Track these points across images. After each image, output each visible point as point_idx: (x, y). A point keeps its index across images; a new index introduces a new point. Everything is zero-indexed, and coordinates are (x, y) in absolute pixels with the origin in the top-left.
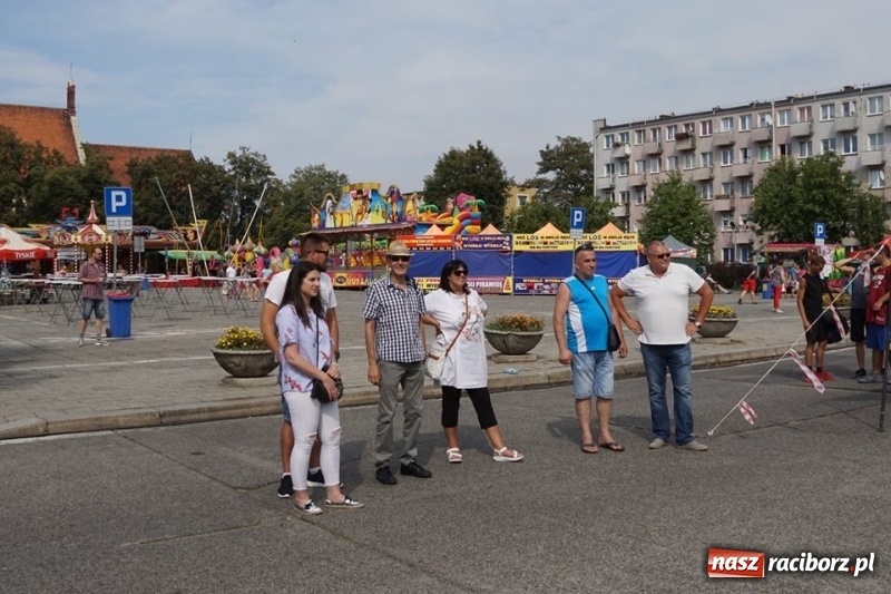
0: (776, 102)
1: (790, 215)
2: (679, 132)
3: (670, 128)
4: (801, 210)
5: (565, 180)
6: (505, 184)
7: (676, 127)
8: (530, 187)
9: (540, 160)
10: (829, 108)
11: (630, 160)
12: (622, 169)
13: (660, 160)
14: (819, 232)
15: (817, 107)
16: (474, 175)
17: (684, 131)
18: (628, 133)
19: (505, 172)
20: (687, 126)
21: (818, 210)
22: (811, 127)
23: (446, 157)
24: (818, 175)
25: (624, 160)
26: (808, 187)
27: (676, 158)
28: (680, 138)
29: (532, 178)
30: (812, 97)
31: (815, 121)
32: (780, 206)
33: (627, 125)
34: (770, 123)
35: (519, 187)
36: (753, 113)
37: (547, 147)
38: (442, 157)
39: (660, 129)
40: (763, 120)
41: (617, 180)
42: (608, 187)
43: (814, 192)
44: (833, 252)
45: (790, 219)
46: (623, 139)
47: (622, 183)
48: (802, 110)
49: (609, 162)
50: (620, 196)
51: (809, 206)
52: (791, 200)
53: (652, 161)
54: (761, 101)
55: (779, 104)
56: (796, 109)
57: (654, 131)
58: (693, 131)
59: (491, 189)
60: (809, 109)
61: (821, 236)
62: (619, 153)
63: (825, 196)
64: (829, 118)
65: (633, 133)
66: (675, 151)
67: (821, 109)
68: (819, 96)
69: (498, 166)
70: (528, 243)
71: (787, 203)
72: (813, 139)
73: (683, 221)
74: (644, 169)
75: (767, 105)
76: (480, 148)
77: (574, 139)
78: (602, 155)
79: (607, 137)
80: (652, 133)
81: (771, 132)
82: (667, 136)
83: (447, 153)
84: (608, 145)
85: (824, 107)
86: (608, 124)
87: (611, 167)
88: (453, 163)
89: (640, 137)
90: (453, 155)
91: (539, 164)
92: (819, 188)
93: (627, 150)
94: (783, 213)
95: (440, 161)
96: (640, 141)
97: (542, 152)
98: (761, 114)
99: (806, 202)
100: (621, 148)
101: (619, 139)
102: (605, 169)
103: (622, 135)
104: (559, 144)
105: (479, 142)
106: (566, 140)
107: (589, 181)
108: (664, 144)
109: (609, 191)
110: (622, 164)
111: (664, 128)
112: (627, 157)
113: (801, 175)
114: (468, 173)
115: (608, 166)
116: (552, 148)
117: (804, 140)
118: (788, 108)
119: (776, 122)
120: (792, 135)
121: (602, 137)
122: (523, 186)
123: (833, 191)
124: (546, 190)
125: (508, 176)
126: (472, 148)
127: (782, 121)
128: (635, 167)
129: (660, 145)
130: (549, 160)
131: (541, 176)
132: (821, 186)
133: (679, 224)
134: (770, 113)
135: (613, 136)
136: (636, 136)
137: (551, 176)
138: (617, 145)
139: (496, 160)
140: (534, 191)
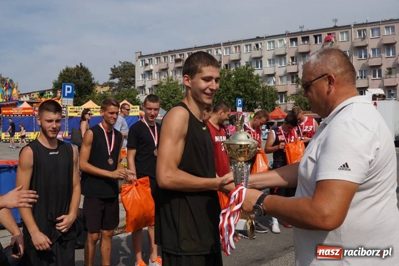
0: (223, 43)
1: (227, 97)
2: (177, 58)
3: (172, 56)
4: (233, 95)
5: (123, 83)
6: (94, 85)
7: (175, 55)
8: (105, 86)
9: (111, 73)
10: (249, 46)
11: (153, 72)
12: (149, 77)
13: (167, 72)
14: (239, 104)
15: (243, 46)
16: (78, 80)
17: (179, 57)
18: (152, 59)
19: (94, 79)
20: (180, 55)
21: (241, 94)
22: (240, 55)
23: (64, 71)
24: (241, 75)
25: (150, 72)
26: (237, 83)
27: (175, 71)
28: (177, 61)
29: (107, 82)
30: (241, 41)
31: (242, 52)
32: (223, 92)
33: (152, 55)
34: (221, 54)
35: (100, 86)
36: (213, 49)
37: (115, 66)
38: (62, 71)
39: (167, 57)
40: (217, 52)
41: (147, 82)
42: (142, 85)
43: (239, 85)
44: (249, 116)
45: (227, 99)
46: (150, 62)
47: (149, 84)
48: (236, 47)
49: (142, 73)
50: (148, 90)
51: (237, 92)
52: (228, 89)
53: (163, 72)
54: (216, 43)
55: (225, 44)
56: (233, 47)
57: (165, 58)
58: (183, 57)
59: (86, 87)
60: (239, 47)
61: (240, 106)
62: (147, 69)
63: (245, 87)
64: (249, 51)
65: (154, 59)
66: (175, 68)
67: (245, 47)
68: (243, 41)
69: (91, 76)
70: (76, 112)
71: (226, 91)
72: (241, 62)
73: (173, 101)
74: (160, 76)
75: (219, 45)
76: (82, 67)
77: (127, 63)
78: (139, 70)
79: (142, 61)
80: (163, 59)
81: (221, 58)
82: (171, 60)
83: (64, 69)
84: (142, 65)
85: (247, 46)
86: (142, 54)
87: (144, 76)
88: (67, 73)
89: (157, 60)
90: (67, 70)
91: (110, 75)
92: (242, 82)
93: (151, 67)
94: (224, 96)
95: (61, 73)
96: (157, 63)
97: (112, 69)
98: (216, 49)
99: (235, 90)
100: (148, 66)
101: (147, 62)
102: (141, 76)
103: (149, 60)
104: (120, 65)
105: (81, 64)
106: (124, 63)
107: (133, 83)
108: (169, 64)
109: (143, 87)
110: (149, 74)
111: (169, 56)
112: (151, 71)
113: (233, 76)
114: (75, 79)
115: (142, 75)
116: (117, 67)
117: (237, 62)
118: (229, 46)
119: (223, 53)
120: (231, 59)
121: (139, 60)
122: (102, 86)
123: (249, 84)
124: (113, 88)
125: (95, 81)
126: (77, 66)
127: (226, 53)
128: (155, 76)
129: (167, 65)
130: (115, 73)
131: (111, 81)
132: (243, 81)
133: (171, 102)
134: (220, 49)
135: (145, 60)
136: (156, 60)
137: (116, 81)
138: (146, 65)
139: (89, 73)
140: (107, 88)
